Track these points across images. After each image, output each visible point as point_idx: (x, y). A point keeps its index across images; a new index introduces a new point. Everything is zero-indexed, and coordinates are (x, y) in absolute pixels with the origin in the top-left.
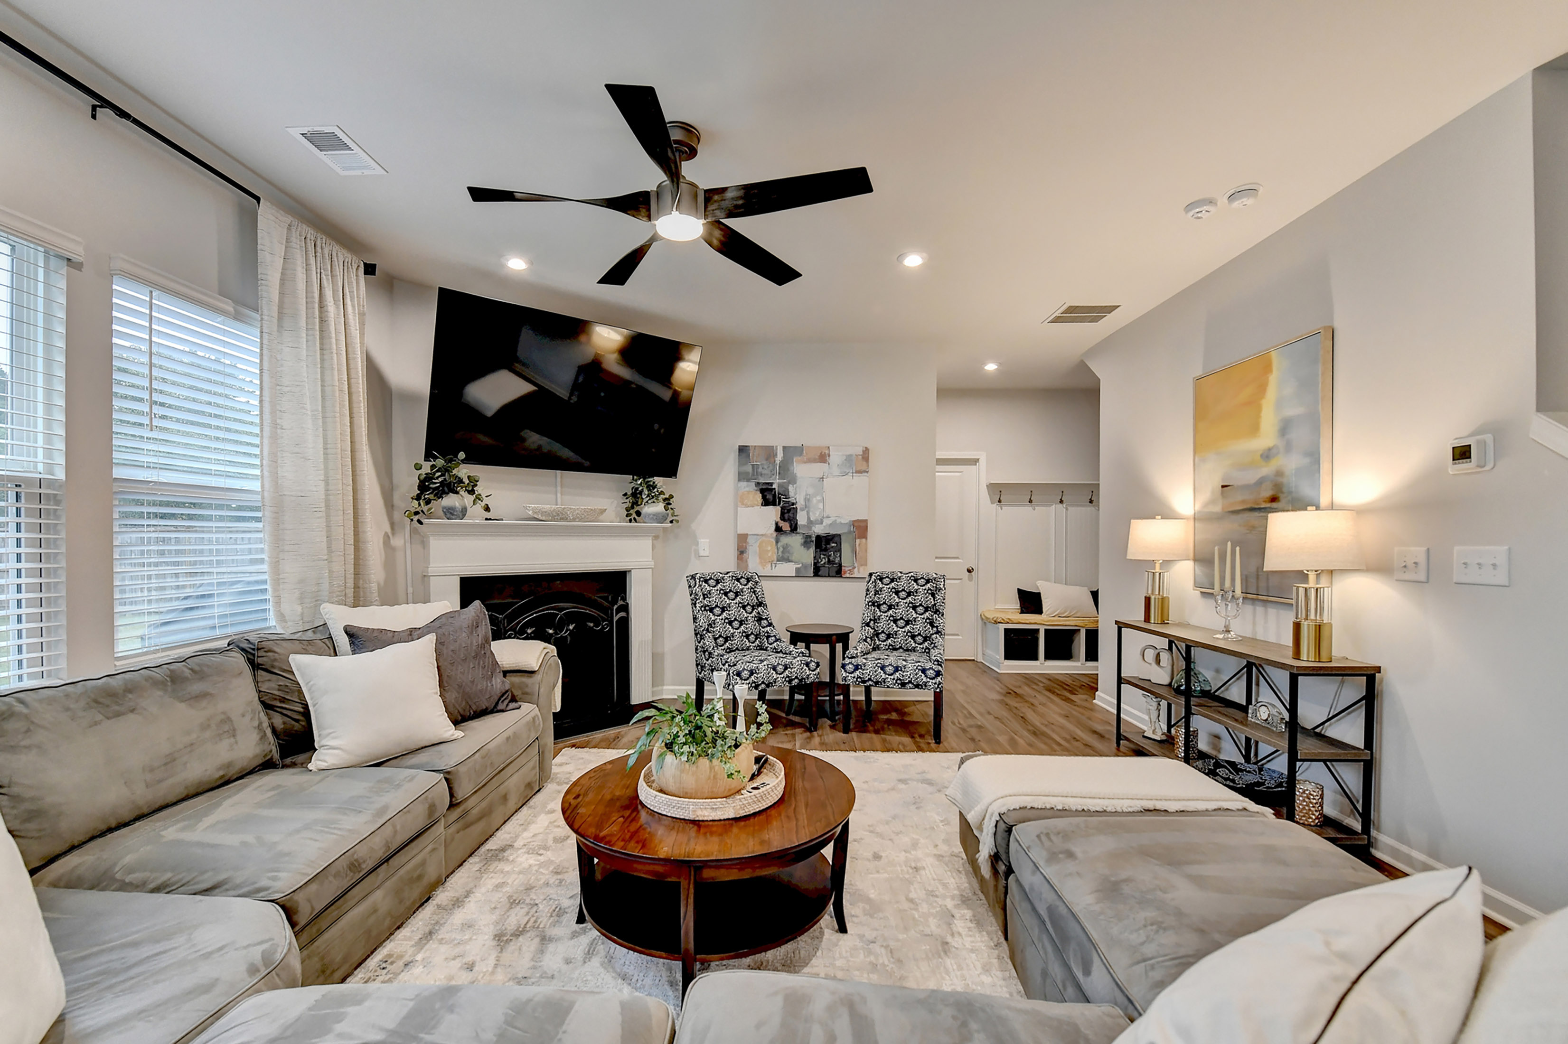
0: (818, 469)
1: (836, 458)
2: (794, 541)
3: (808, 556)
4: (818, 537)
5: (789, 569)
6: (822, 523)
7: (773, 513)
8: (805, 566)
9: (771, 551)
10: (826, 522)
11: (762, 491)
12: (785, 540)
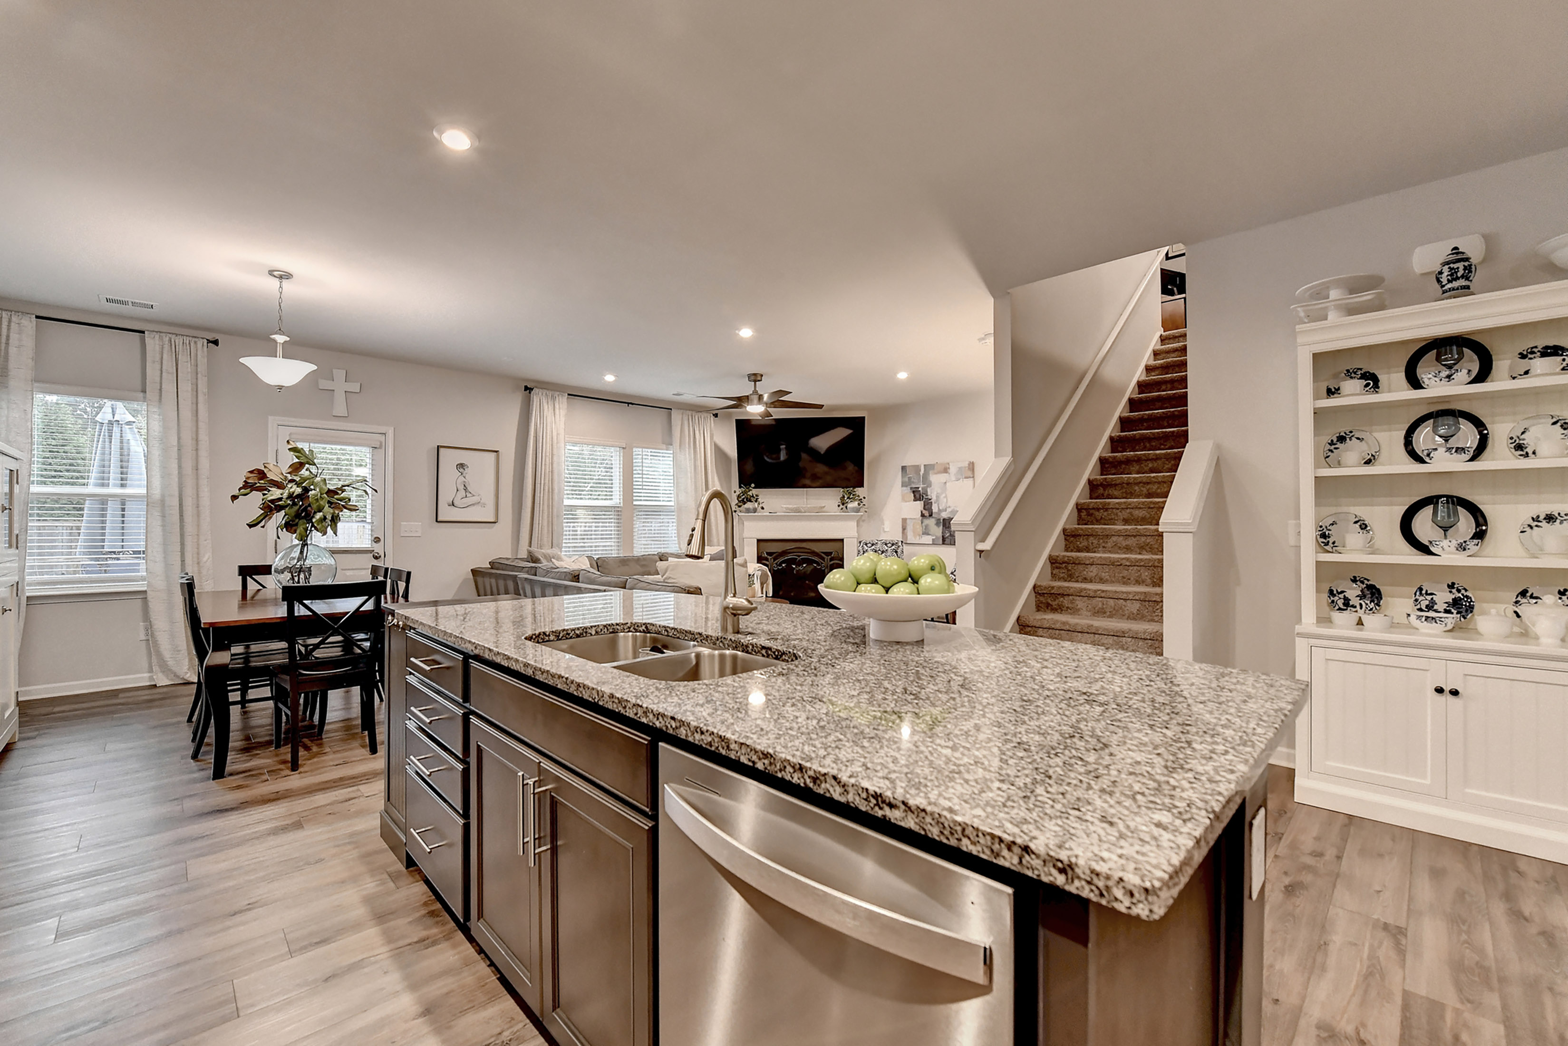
0: (943, 477)
1: (953, 469)
2: (931, 522)
3: (938, 531)
4: (944, 520)
5: (928, 539)
6: (946, 510)
7: (919, 505)
8: (937, 538)
9: (919, 529)
10: (949, 510)
11: (914, 492)
12: (926, 522)
